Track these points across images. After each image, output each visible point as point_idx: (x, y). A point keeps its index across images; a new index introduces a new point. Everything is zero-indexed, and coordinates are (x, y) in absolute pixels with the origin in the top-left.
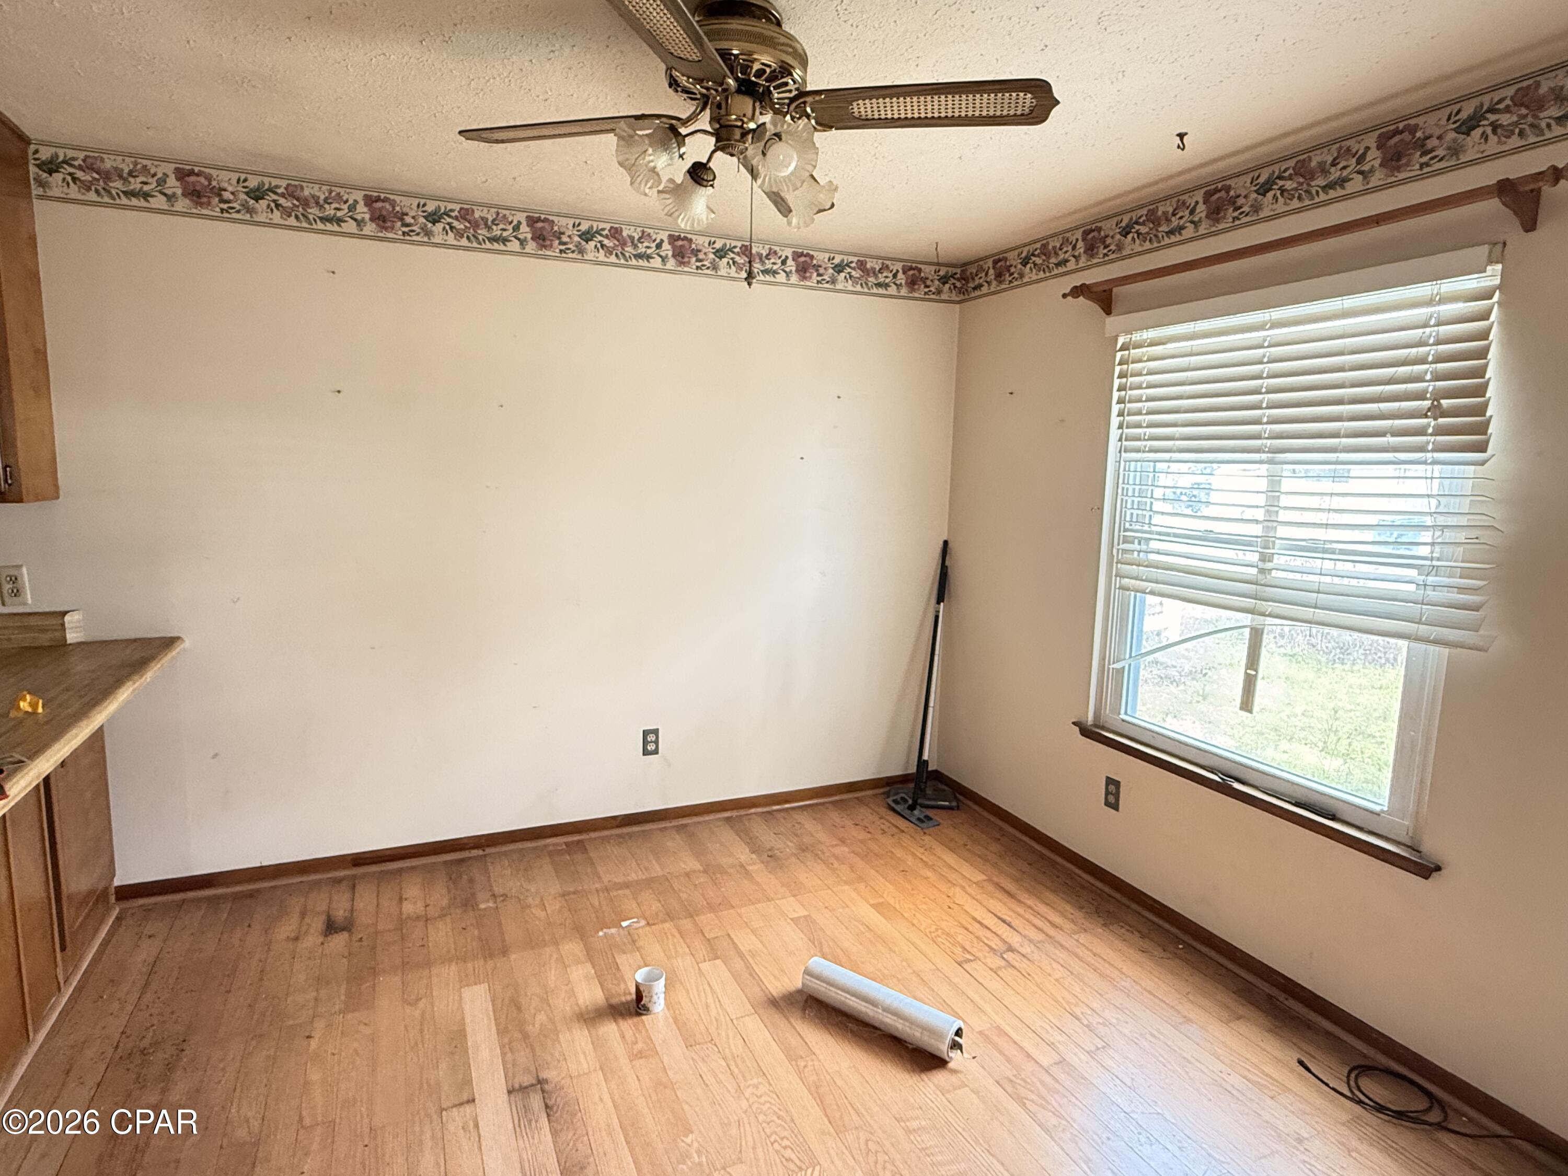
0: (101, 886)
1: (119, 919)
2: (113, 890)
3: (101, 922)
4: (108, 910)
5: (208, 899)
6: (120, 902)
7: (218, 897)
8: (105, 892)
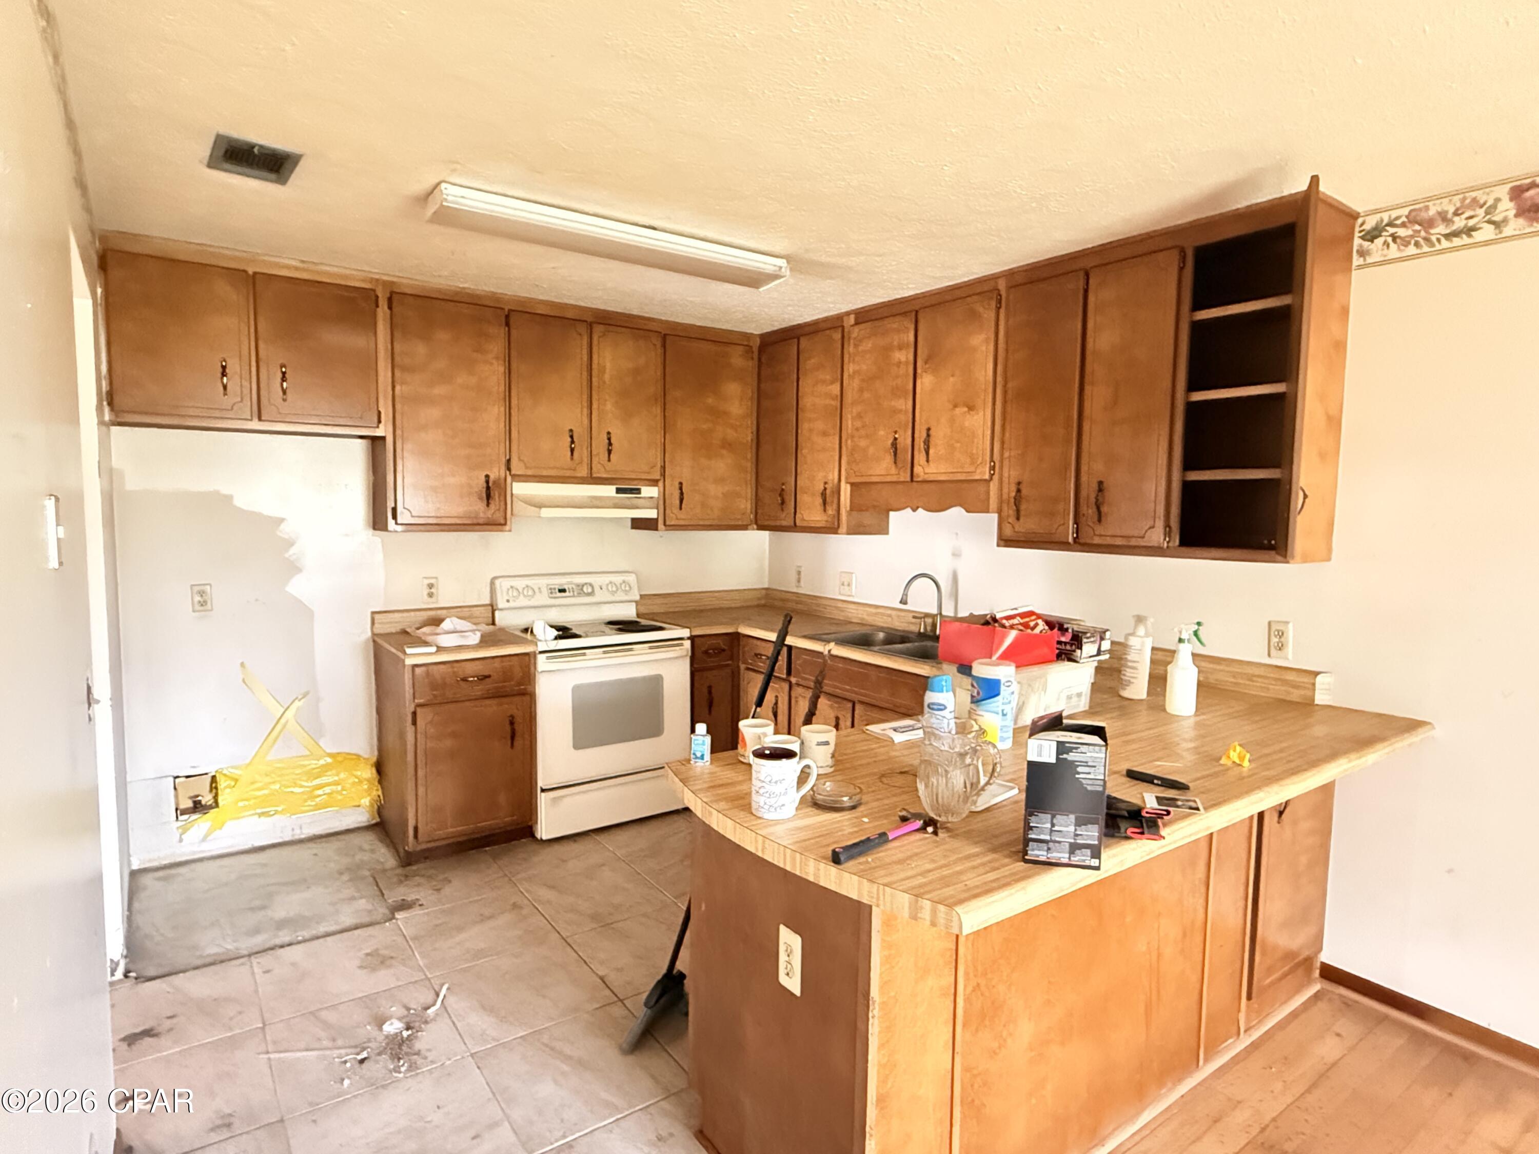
0: (1305, 953)
1: (1317, 996)
2: (1318, 965)
3: (1298, 990)
4: (1309, 981)
5: (1414, 1031)
6: (1324, 981)
7: (1426, 1035)
8: (1308, 962)
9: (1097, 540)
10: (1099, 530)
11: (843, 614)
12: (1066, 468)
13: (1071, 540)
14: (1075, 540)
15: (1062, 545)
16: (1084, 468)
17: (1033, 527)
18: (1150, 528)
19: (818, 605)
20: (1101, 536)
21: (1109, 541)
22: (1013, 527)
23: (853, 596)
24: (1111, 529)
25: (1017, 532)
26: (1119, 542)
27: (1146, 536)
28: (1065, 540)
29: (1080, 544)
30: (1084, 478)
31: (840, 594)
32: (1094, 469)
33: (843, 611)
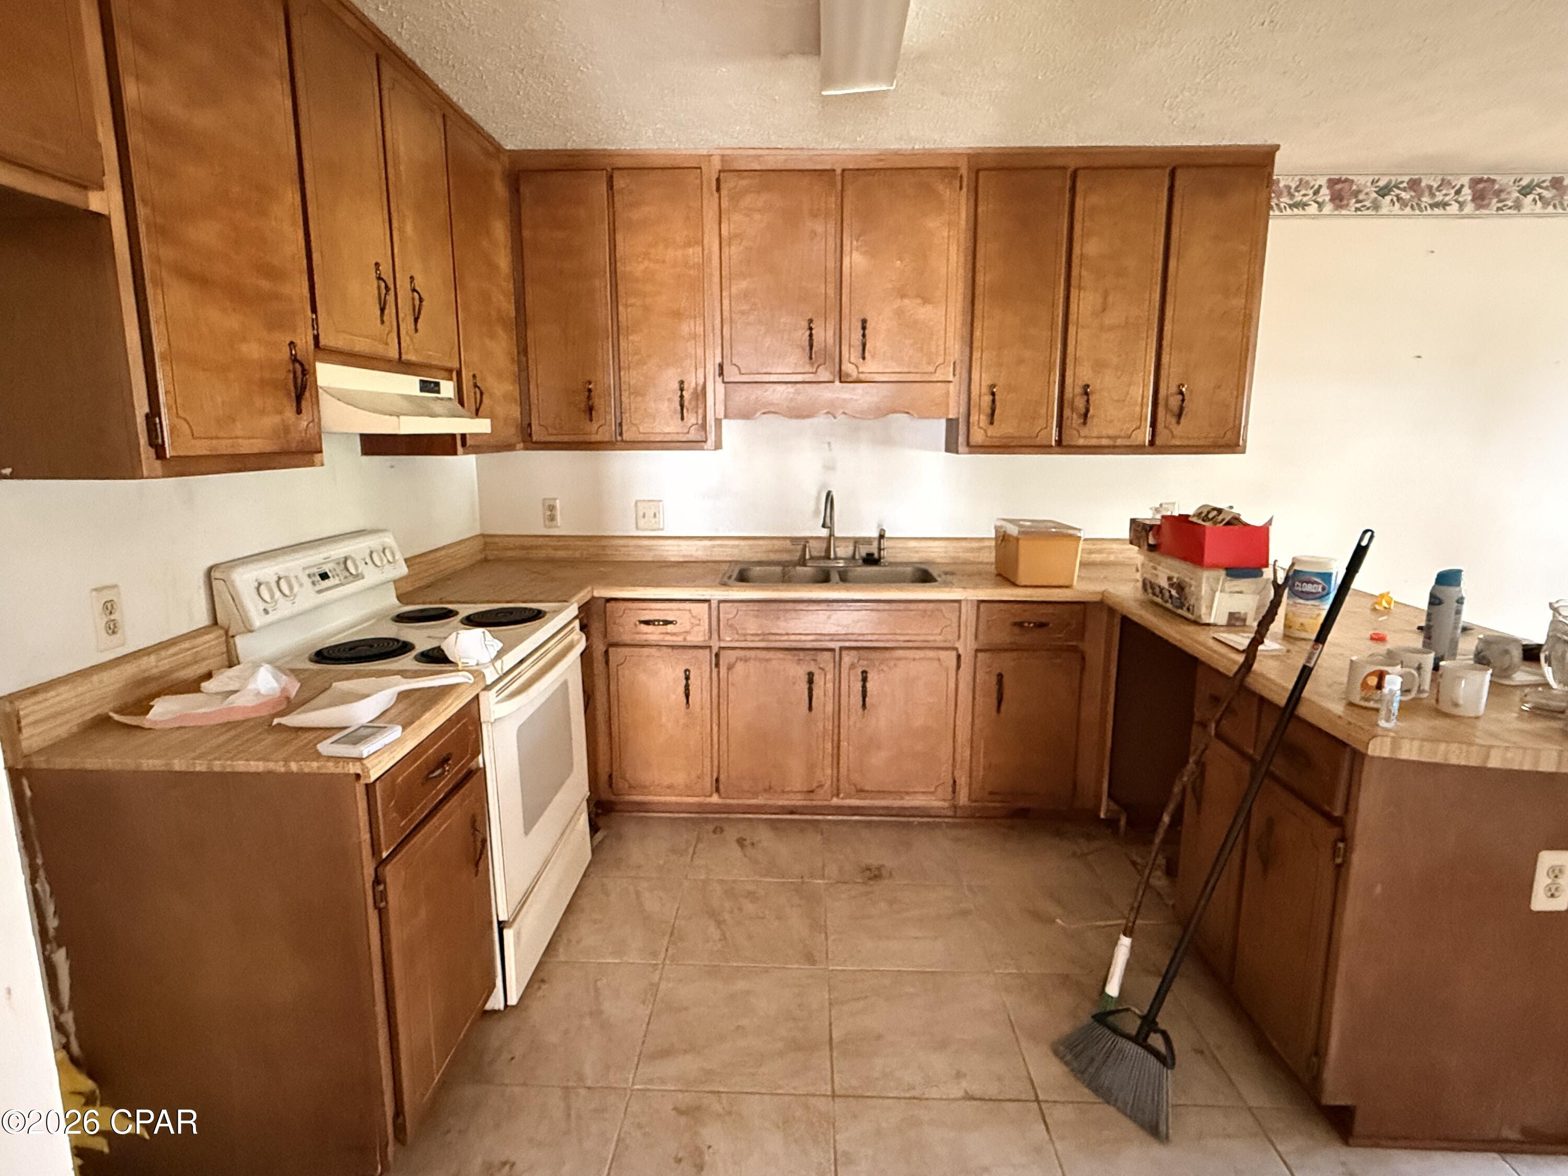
9: (1081, 442)
10: (1084, 431)
11: (652, 554)
12: (1051, 370)
13: (1053, 443)
14: (1059, 442)
15: (1043, 448)
16: (1069, 373)
17: (1011, 431)
18: (1136, 429)
19: (604, 547)
20: (1085, 437)
21: (1094, 442)
22: (985, 431)
23: (662, 529)
24: (1098, 429)
25: (991, 437)
26: (1104, 442)
27: (1133, 435)
28: (1047, 443)
29: (1062, 446)
30: (1069, 381)
31: (637, 528)
32: (1081, 374)
33: (650, 550)
